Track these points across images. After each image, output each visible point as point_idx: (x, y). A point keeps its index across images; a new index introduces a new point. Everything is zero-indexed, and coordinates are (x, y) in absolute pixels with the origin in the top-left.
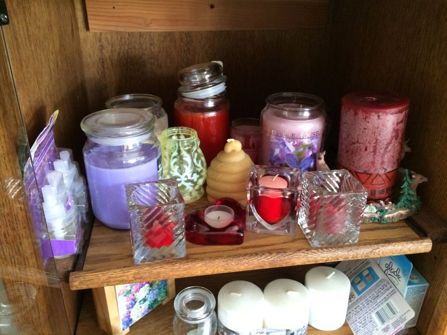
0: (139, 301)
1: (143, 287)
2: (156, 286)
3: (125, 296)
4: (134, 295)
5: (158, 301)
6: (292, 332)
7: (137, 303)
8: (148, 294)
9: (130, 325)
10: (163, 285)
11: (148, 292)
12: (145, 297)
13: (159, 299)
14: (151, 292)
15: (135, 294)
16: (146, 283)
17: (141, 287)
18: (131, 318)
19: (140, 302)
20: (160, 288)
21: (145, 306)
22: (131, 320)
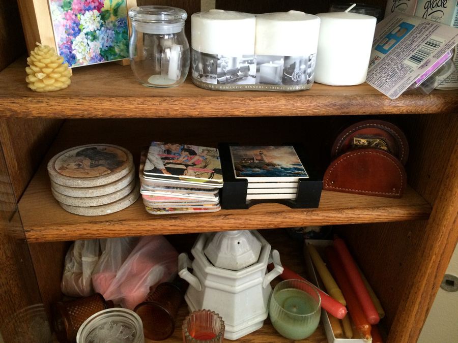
0: (85, 31)
1: (91, 12)
2: (111, 25)
3: (62, 7)
4: (76, 15)
5: (115, 54)
6: (293, 62)
7: (82, 35)
8: (98, 29)
9: (73, 66)
10: (121, 30)
11: (99, 25)
12: (95, 31)
13: (117, 50)
14: (103, 28)
15: (79, 16)
16: (95, 8)
17: (88, 10)
18: (74, 52)
19: (87, 34)
20: (117, 33)
21: (96, 47)
22: (74, 57)
